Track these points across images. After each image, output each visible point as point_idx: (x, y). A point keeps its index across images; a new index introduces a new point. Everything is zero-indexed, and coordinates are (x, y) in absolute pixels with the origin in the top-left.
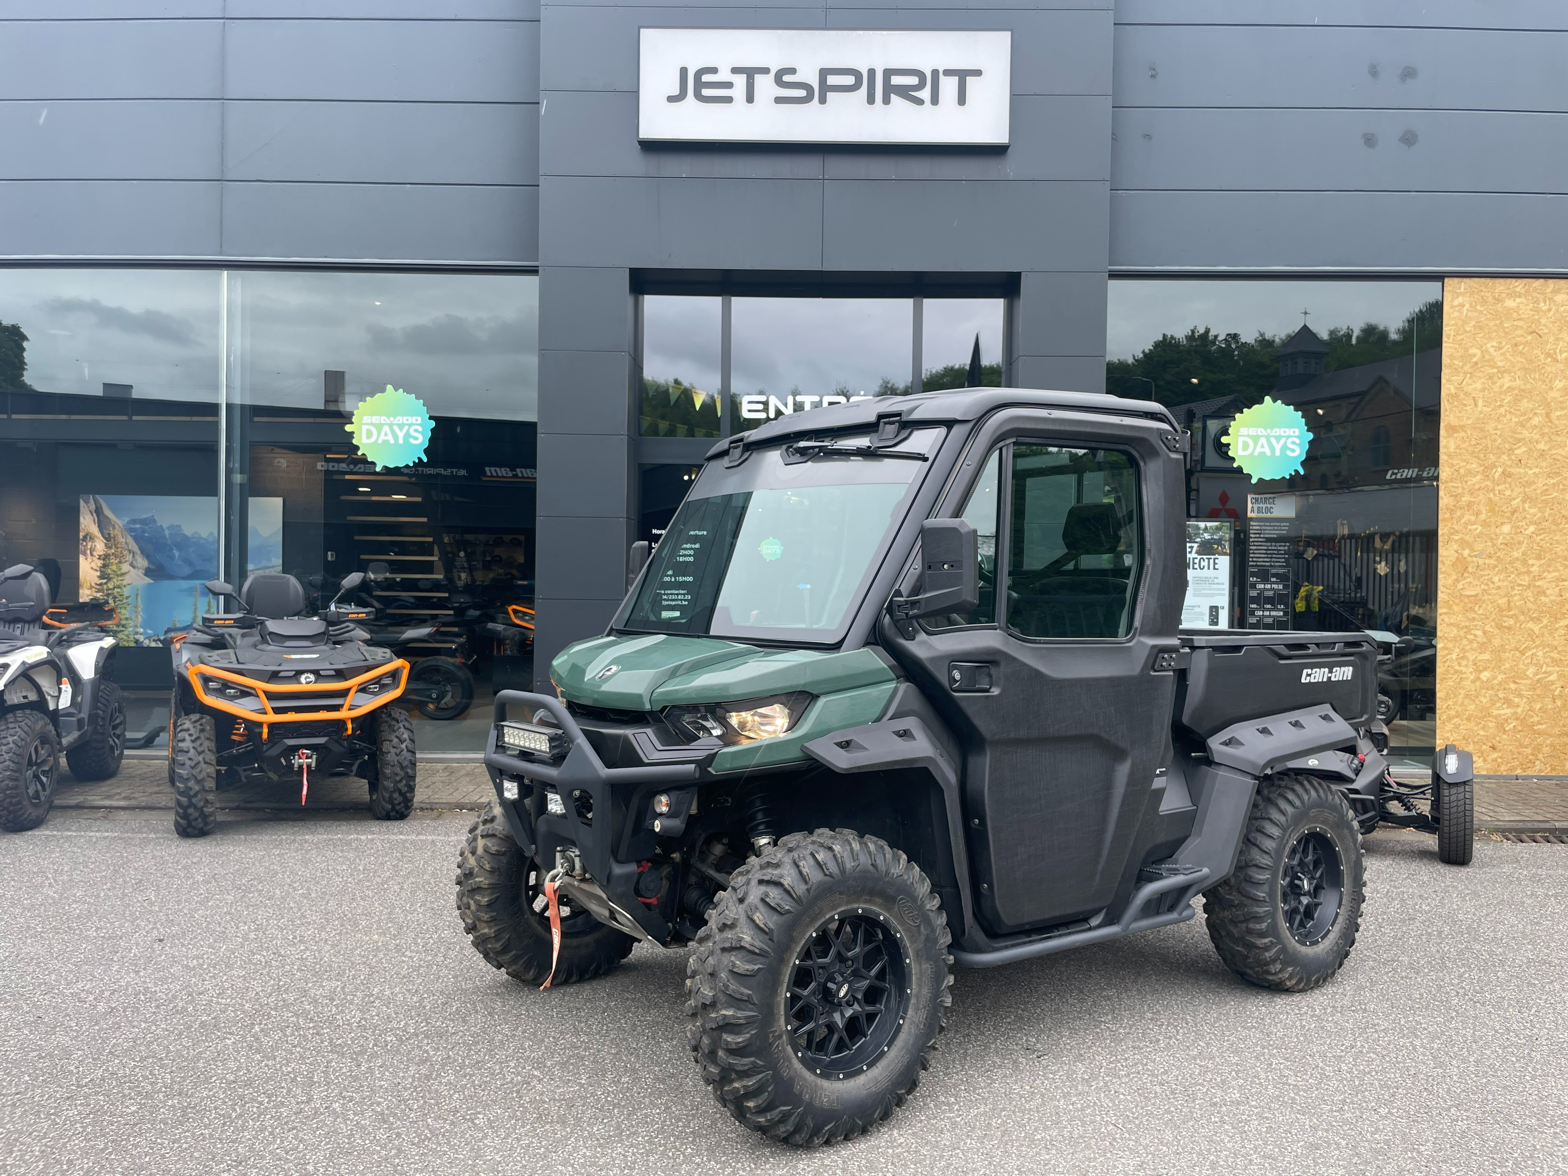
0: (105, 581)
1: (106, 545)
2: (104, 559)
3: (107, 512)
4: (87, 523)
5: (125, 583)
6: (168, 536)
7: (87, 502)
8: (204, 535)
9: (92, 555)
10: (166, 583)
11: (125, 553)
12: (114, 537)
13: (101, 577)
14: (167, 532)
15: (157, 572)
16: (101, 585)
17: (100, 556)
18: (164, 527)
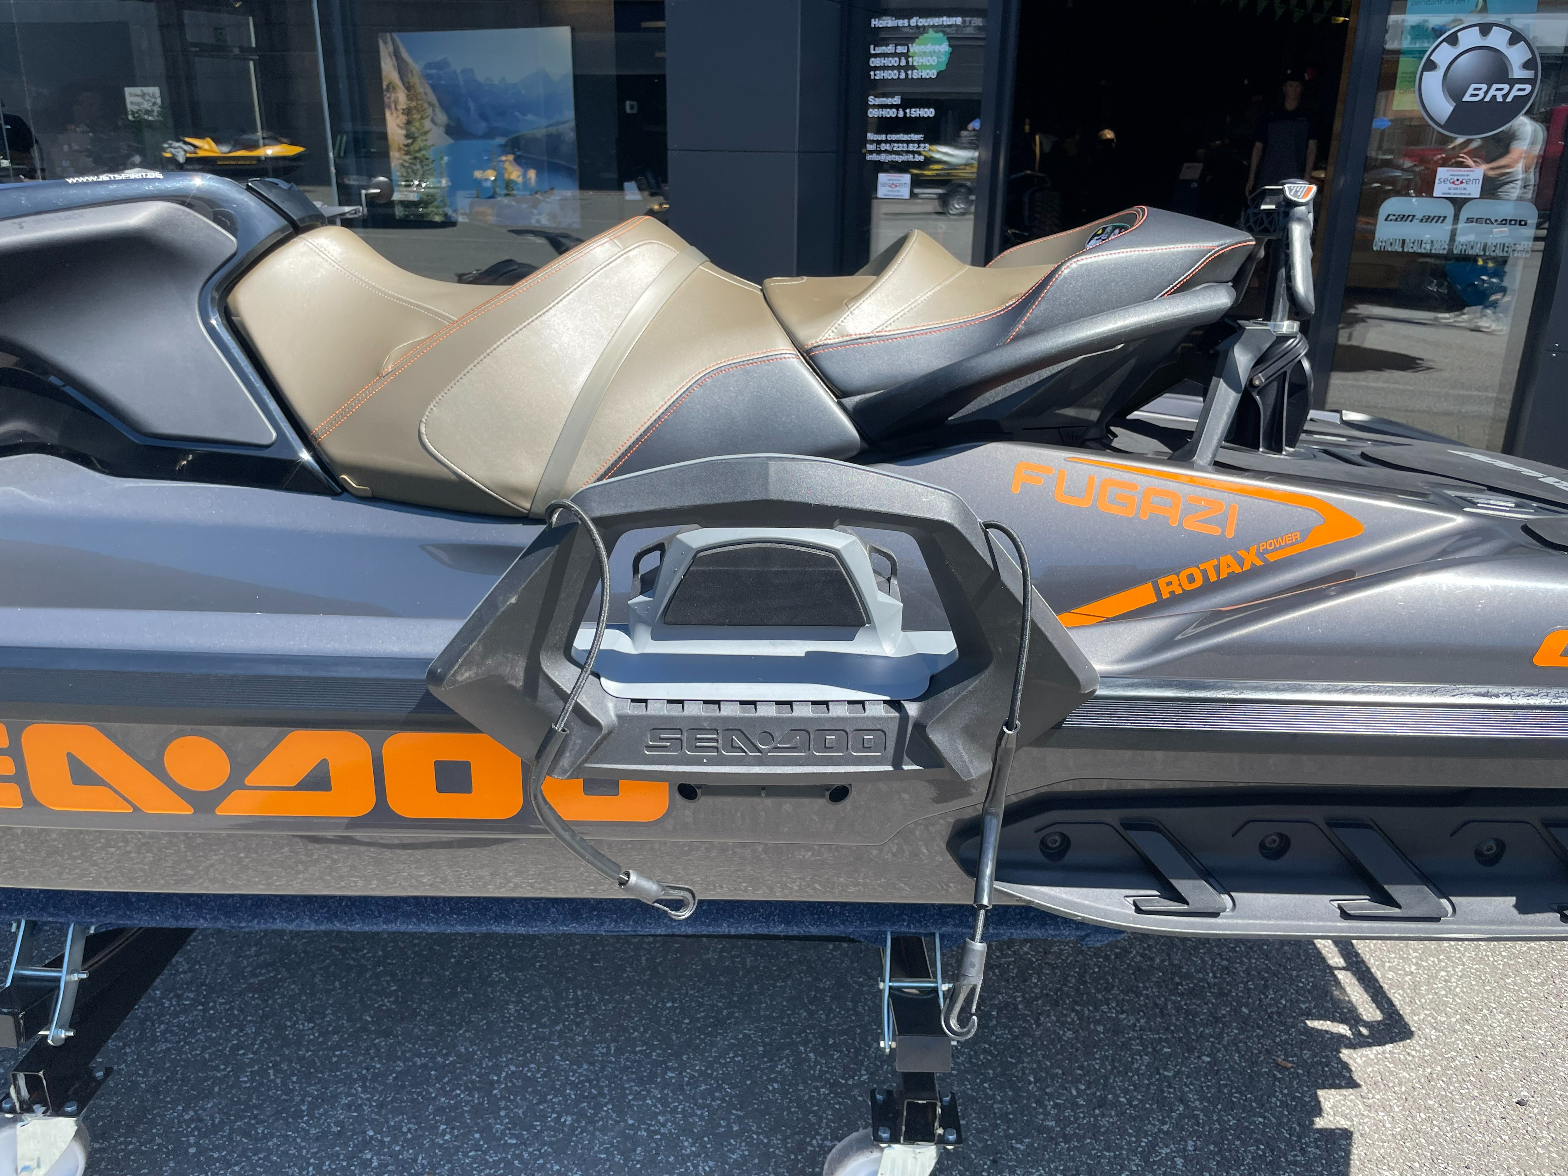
0: (410, 141)
1: (408, 96)
2: (407, 114)
3: (405, 55)
4: (389, 69)
5: (429, 143)
6: (462, 83)
7: (385, 43)
8: (496, 82)
9: (396, 109)
10: (465, 143)
11: (426, 106)
12: (414, 86)
13: (407, 136)
14: (461, 78)
15: (456, 131)
16: (407, 146)
17: (403, 110)
18: (459, 71)
